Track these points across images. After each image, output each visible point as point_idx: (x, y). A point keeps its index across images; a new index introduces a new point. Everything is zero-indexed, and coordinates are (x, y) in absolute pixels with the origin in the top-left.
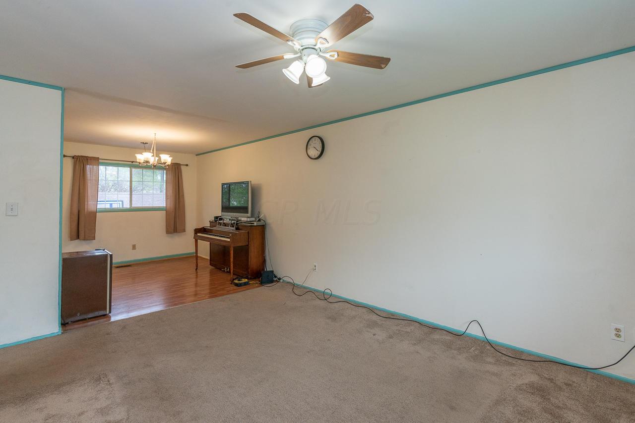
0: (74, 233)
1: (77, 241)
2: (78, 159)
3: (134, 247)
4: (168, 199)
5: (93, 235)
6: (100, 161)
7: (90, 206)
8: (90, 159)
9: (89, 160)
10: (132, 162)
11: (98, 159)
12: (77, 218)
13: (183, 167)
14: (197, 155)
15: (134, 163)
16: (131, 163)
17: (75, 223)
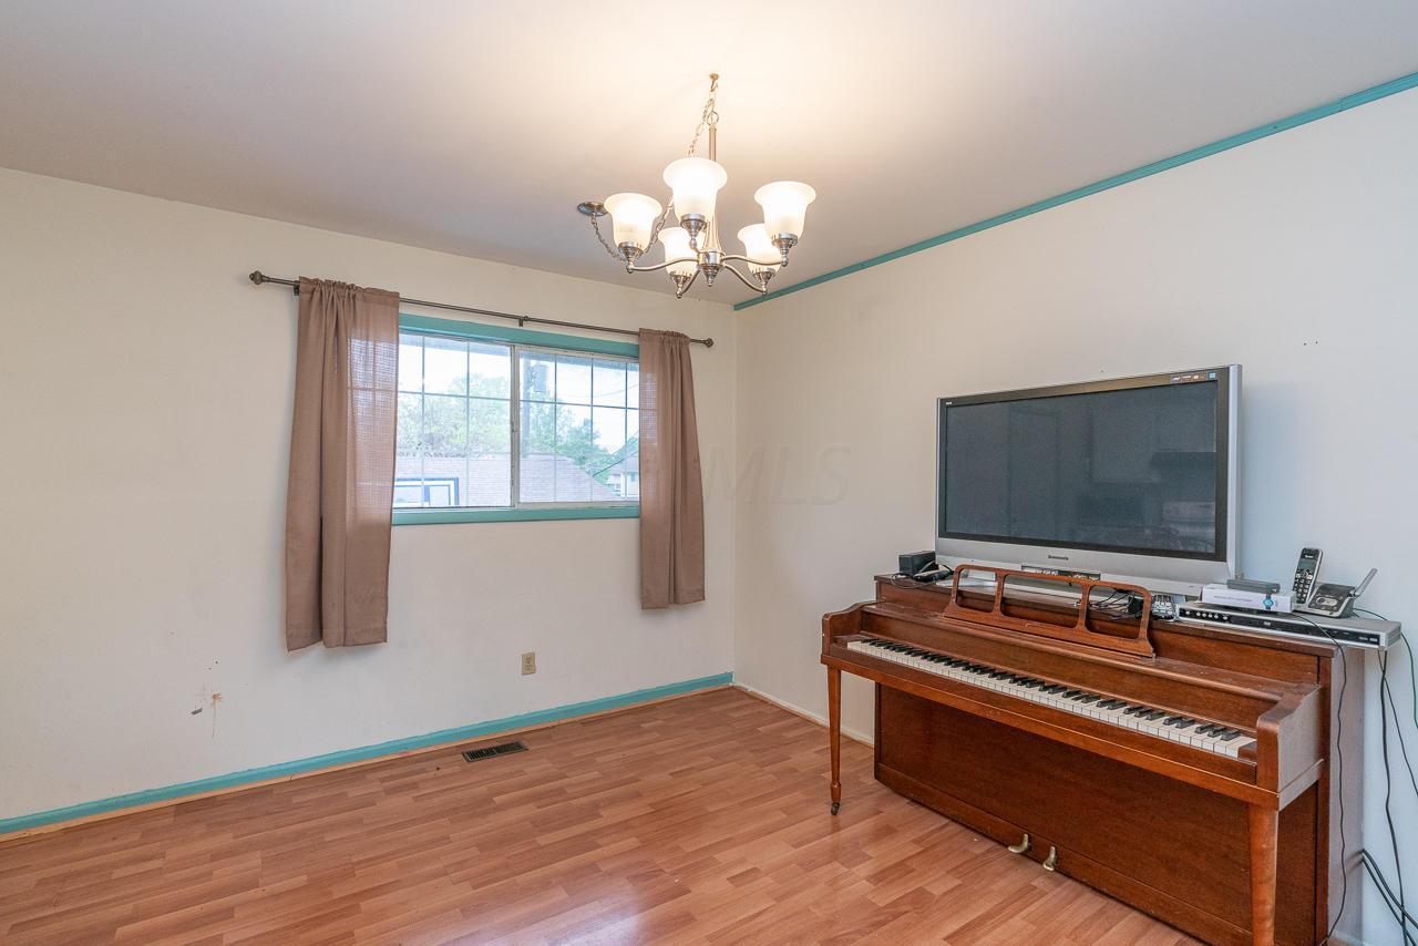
0: (304, 617)
1: (318, 650)
2: (317, 295)
3: (529, 664)
4: (647, 471)
5: (379, 625)
6: (404, 310)
7: (365, 500)
8: (365, 299)
9: (358, 303)
10: (522, 320)
11: (393, 299)
12: (314, 552)
13: (697, 354)
14: (738, 307)
15: (527, 326)
16: (514, 325)
17: (308, 574)
